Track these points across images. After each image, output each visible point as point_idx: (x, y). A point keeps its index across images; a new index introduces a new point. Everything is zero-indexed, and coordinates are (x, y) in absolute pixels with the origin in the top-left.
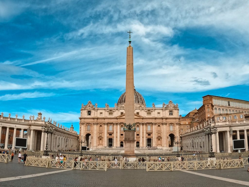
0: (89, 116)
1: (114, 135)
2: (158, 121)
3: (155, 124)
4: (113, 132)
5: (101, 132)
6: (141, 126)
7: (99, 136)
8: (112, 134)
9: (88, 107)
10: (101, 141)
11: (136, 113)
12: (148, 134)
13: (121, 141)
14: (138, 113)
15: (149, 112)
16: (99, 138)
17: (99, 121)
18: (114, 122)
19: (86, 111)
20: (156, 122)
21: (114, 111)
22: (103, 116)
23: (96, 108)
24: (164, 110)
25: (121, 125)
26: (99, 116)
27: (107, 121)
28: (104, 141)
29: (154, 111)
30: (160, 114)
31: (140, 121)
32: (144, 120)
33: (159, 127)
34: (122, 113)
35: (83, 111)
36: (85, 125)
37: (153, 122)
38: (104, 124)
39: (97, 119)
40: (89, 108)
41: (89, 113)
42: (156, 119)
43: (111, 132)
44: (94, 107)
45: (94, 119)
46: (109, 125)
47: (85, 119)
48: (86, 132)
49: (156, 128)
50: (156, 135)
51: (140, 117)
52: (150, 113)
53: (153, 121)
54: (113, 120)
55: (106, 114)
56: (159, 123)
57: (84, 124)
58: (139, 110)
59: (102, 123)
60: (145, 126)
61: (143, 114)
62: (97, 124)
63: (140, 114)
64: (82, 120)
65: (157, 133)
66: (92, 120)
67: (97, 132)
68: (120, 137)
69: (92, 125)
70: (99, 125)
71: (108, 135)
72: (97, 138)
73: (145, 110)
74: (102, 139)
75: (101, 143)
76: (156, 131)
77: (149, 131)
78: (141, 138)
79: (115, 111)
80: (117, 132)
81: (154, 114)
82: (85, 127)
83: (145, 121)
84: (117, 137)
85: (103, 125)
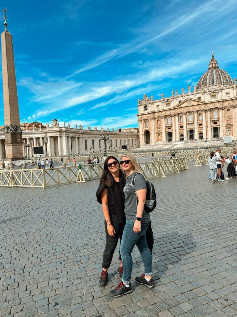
0: (146, 112)
1: (173, 128)
2: (226, 104)
3: (223, 108)
4: (171, 125)
5: (159, 127)
6: (204, 114)
7: (157, 132)
8: (171, 127)
9: (144, 102)
10: (160, 136)
11: (197, 99)
12: (213, 122)
13: (180, 134)
14: (199, 98)
15: (214, 94)
16: (157, 133)
17: (156, 115)
18: (171, 114)
19: (142, 106)
20: (224, 106)
21: (171, 101)
22: (160, 108)
23: (152, 101)
24: (235, 88)
25: (180, 116)
26: (155, 110)
27: (164, 114)
28: (162, 136)
29: (220, 92)
30: (230, 94)
31: (202, 107)
32: (207, 105)
33: (228, 112)
34: (180, 102)
35: (140, 107)
36: (143, 122)
37: (219, 107)
38: (162, 117)
39: (154, 113)
40: (146, 103)
41: (146, 108)
42: (223, 101)
43: (169, 125)
44: (150, 101)
45: (150, 114)
46: (167, 118)
47: (141, 115)
48: (144, 129)
49: (223, 113)
50: (224, 122)
51: (202, 102)
52: (216, 95)
53: (219, 105)
54: (170, 111)
55: (162, 106)
56: (228, 107)
57: (142, 120)
58: (201, 94)
59: (160, 117)
60: (209, 113)
61: (206, 98)
62: (154, 119)
63: (202, 99)
64: (140, 117)
65: (226, 120)
66: (149, 115)
67: (155, 128)
68: (179, 130)
69: (150, 120)
70: (156, 120)
71: (167, 130)
72: (155, 134)
73: (209, 92)
74: (161, 134)
75: (160, 138)
76: (224, 118)
77: (215, 118)
78: (204, 128)
79: (173, 101)
80: (175, 125)
81: (222, 96)
82: (143, 124)
83: (209, 107)
84: (176, 130)
85: (161, 119)
